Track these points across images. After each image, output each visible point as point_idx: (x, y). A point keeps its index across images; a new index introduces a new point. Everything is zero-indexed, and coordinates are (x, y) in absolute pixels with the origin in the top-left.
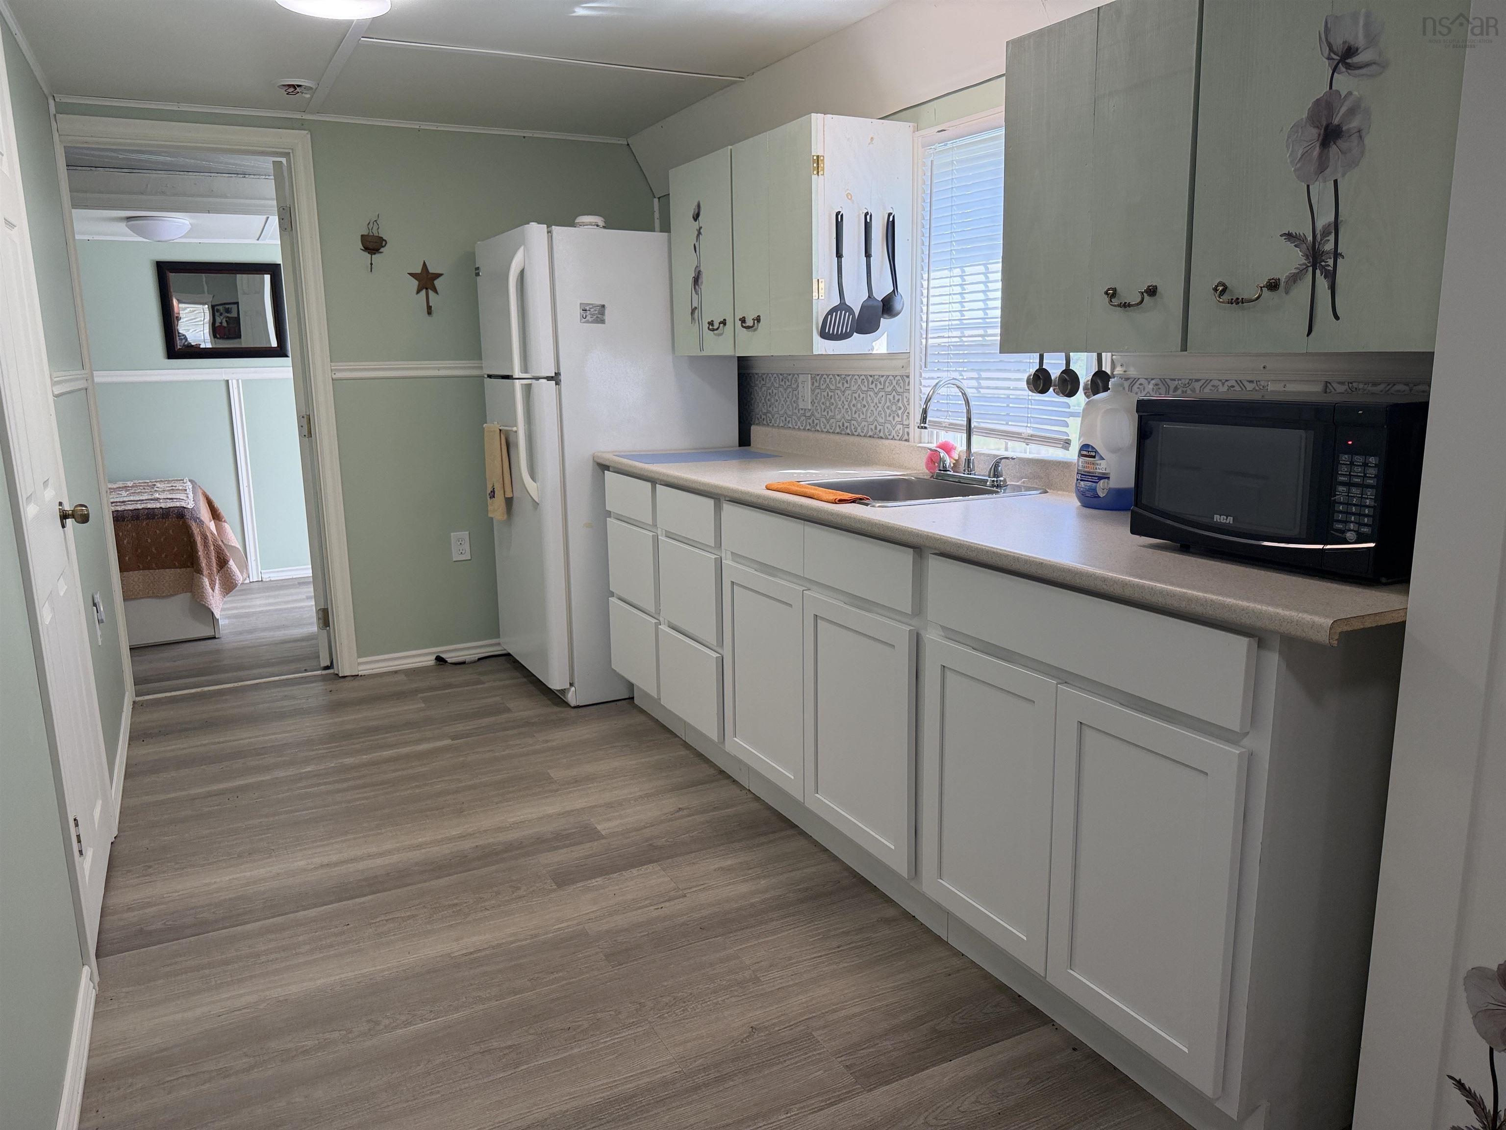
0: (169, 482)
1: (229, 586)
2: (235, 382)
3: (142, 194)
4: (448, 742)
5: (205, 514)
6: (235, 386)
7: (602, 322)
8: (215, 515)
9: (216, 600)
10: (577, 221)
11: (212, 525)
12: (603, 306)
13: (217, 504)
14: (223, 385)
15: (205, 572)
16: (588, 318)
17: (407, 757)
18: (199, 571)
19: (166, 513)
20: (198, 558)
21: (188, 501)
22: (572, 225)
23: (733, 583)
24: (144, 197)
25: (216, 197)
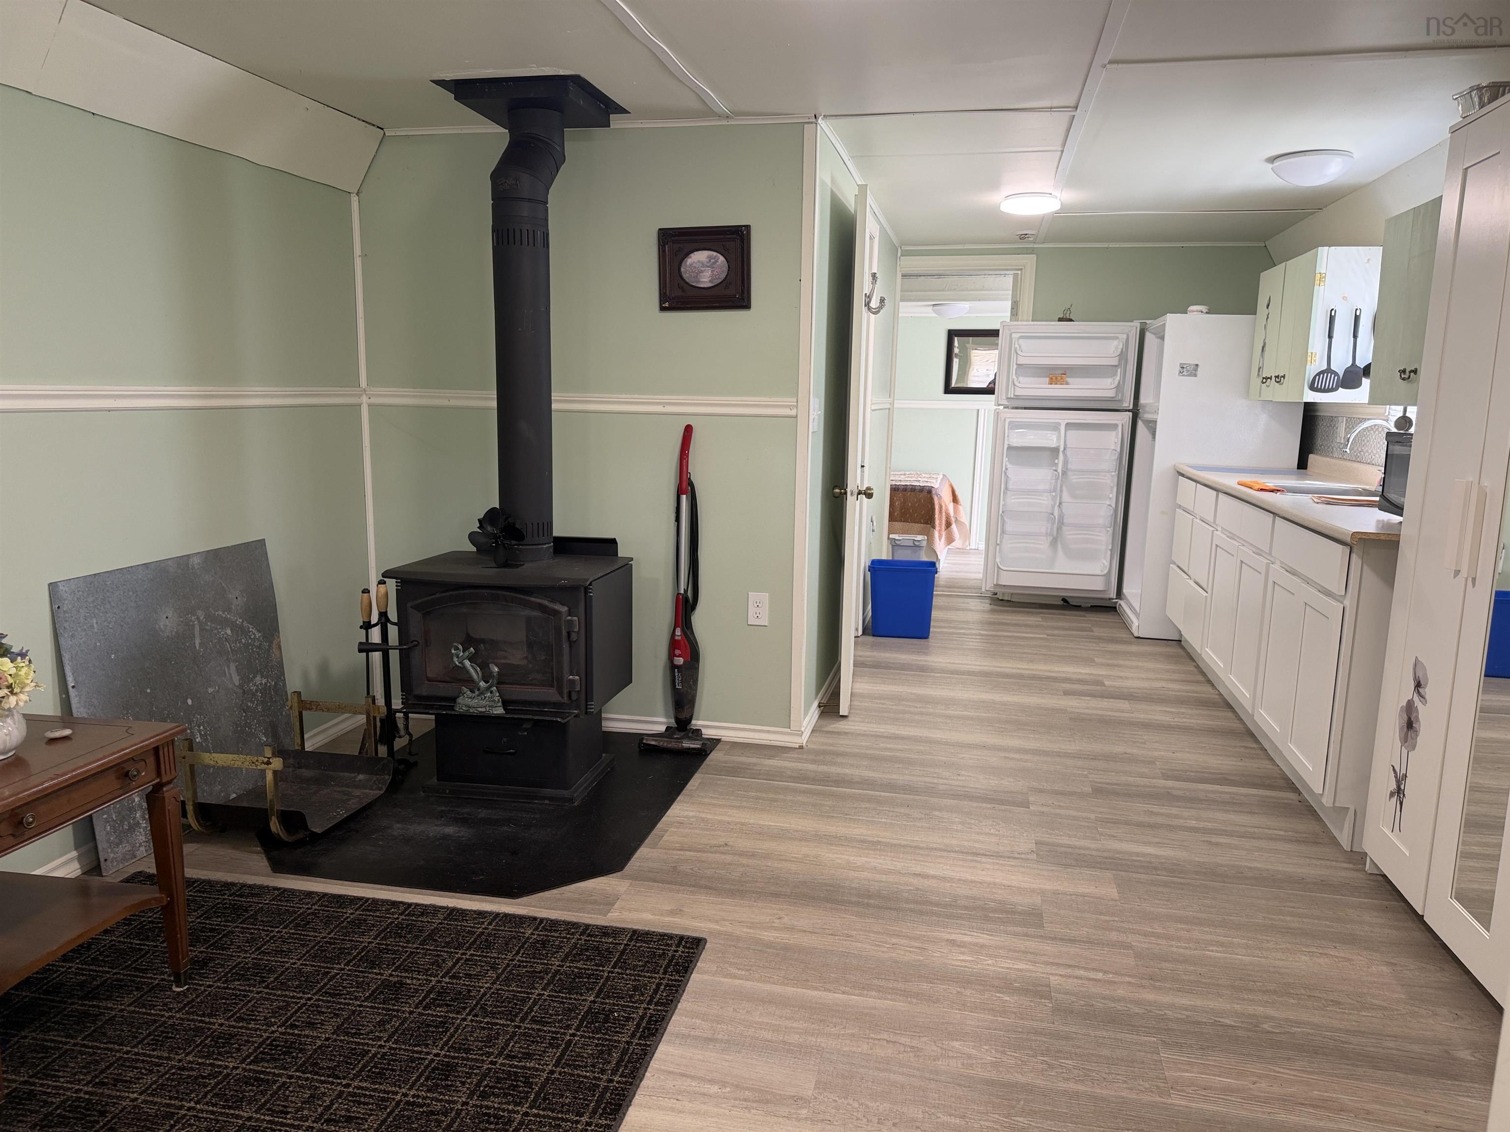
0: (930, 474)
1: (950, 540)
2: (983, 411)
3: (943, 291)
4: (1045, 636)
5: (946, 497)
6: (983, 413)
7: (1195, 375)
8: (955, 499)
9: (940, 546)
10: (1189, 309)
11: (951, 506)
12: (1197, 365)
13: (957, 493)
14: (975, 412)
15: (937, 528)
16: (1185, 373)
17: (1018, 637)
18: (934, 527)
19: (922, 489)
20: (934, 519)
21: (936, 485)
22: (1185, 312)
23: (1217, 546)
24: (944, 293)
25: (986, 290)
